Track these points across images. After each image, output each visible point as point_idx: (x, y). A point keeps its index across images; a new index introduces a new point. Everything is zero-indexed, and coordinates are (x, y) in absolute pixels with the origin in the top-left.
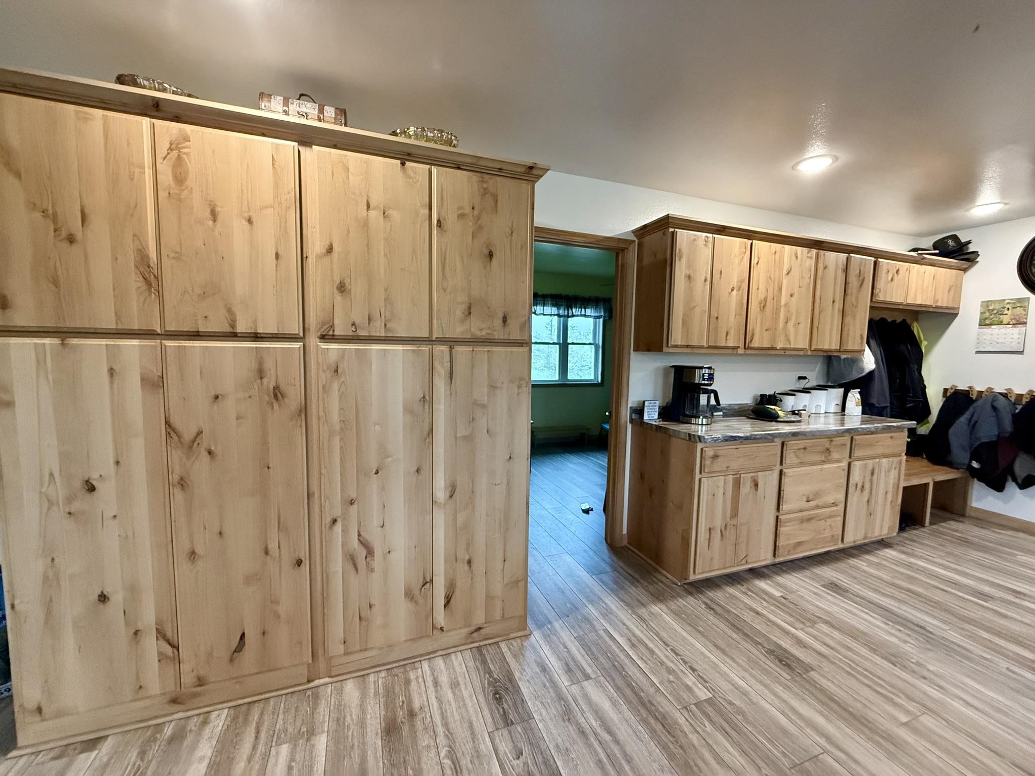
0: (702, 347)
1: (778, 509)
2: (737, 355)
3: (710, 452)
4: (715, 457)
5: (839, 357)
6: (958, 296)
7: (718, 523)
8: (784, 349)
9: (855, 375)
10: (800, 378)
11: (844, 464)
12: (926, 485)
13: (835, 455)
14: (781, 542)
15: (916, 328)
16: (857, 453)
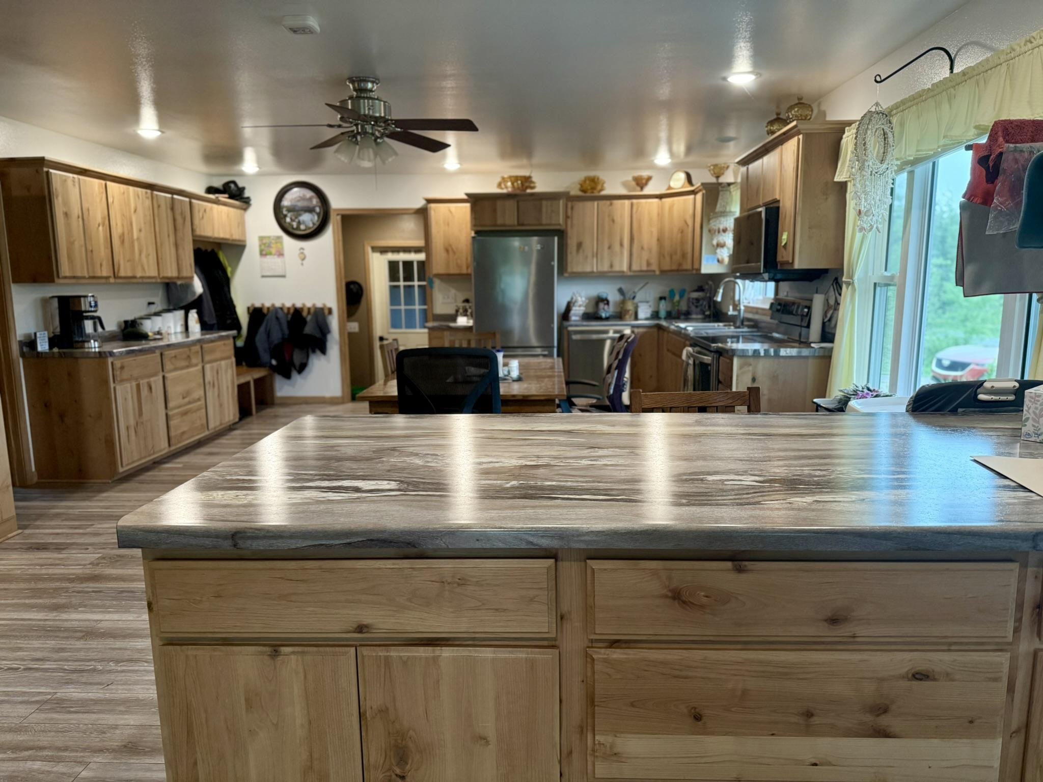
0: (84, 278)
1: (166, 407)
2: (110, 284)
3: (118, 364)
4: (122, 368)
5: (175, 284)
6: (244, 232)
7: (132, 422)
8: (142, 278)
9: (190, 299)
10: (150, 304)
11: (200, 367)
12: (248, 383)
13: (194, 361)
14: (172, 434)
15: (222, 257)
16: (207, 358)
